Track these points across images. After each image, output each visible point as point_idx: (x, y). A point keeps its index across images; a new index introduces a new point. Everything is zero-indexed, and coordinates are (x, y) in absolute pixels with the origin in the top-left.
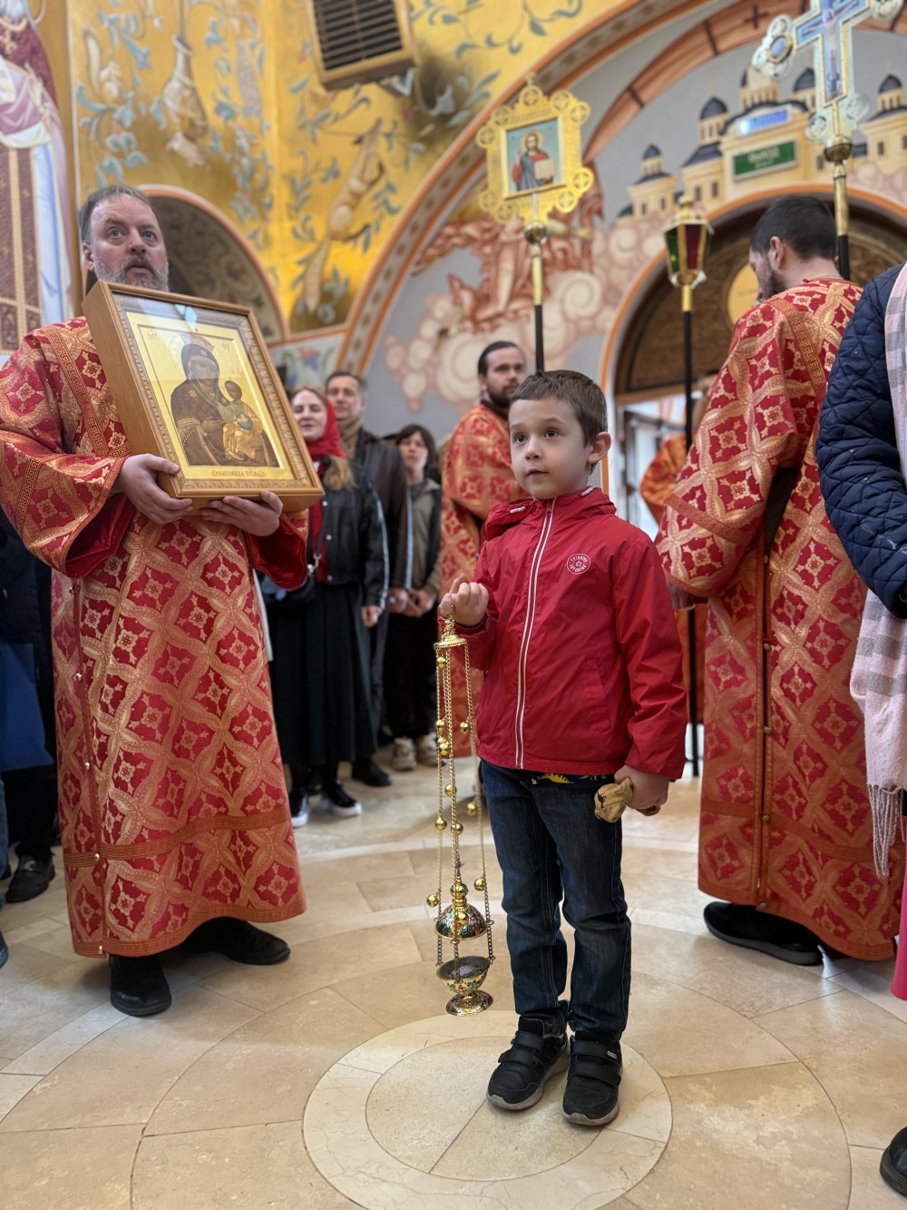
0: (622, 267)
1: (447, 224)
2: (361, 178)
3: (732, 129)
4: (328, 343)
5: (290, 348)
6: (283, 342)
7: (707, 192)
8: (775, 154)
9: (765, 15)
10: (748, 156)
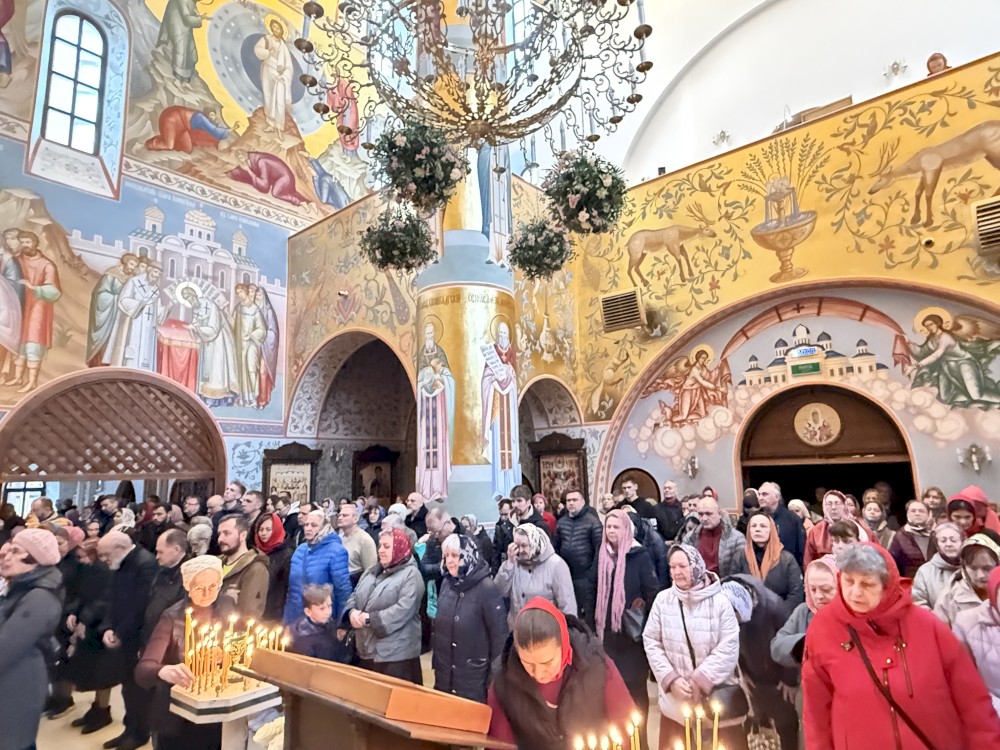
0: (741, 407)
1: (657, 378)
2: (619, 359)
3: (790, 353)
4: (603, 427)
5: (584, 428)
6: (581, 425)
7: (780, 379)
8: (811, 367)
9: (803, 307)
10: (798, 366)
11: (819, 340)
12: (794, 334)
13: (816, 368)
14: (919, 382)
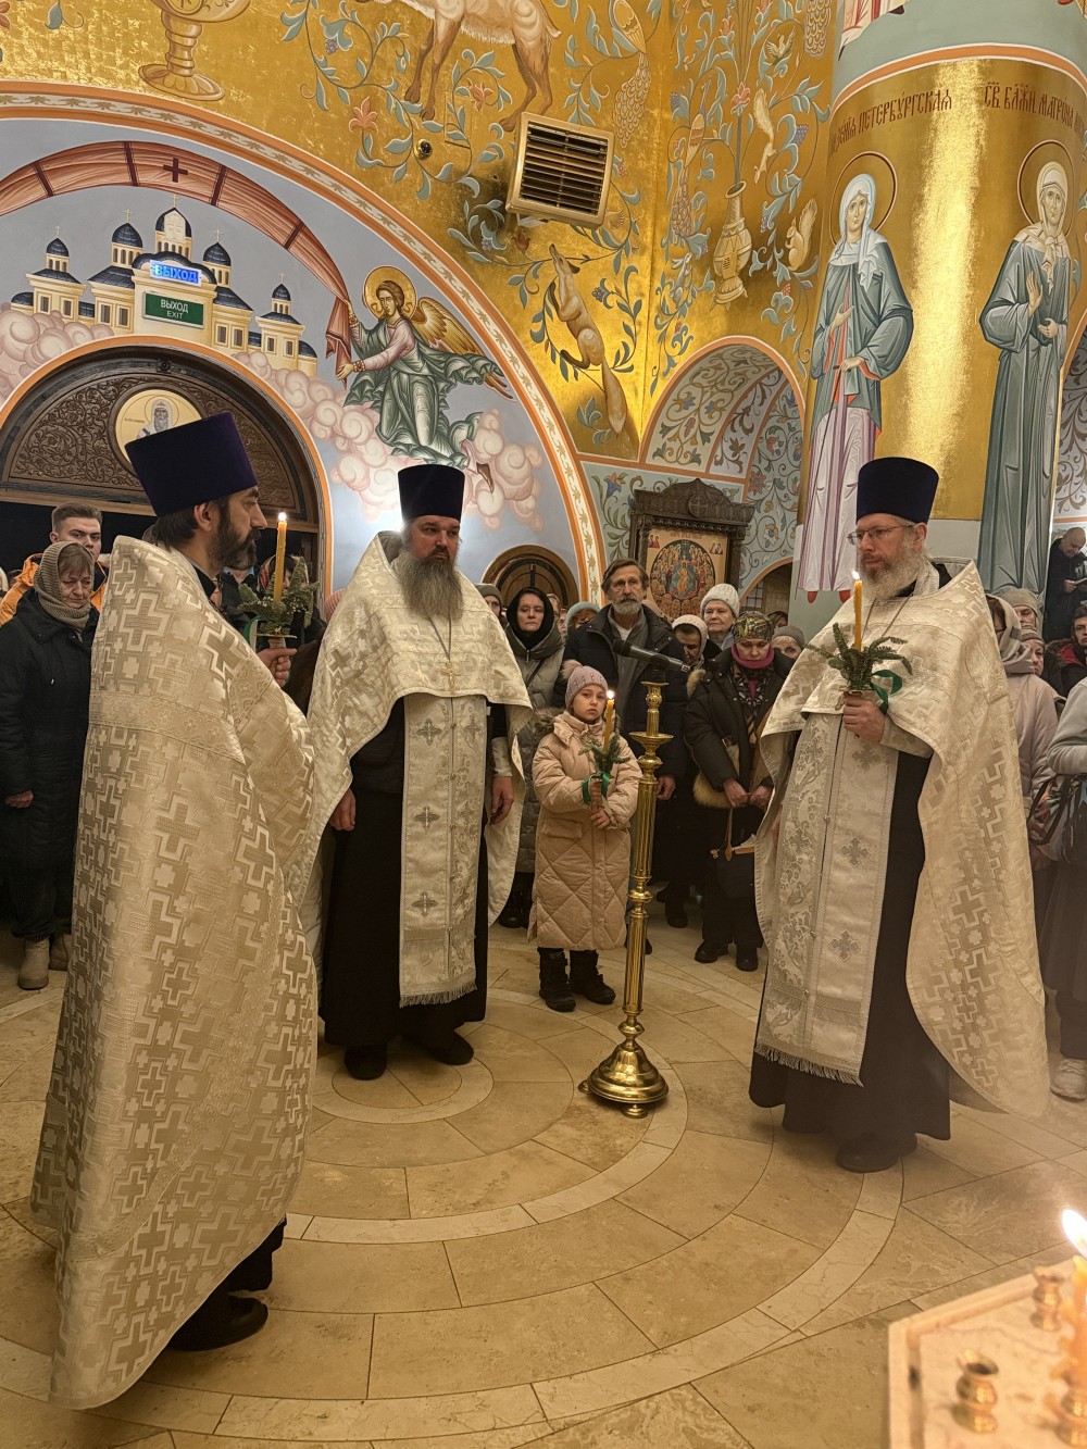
3: (144, 265)
7: (115, 316)
8: (184, 309)
9: (185, 173)
10: (160, 298)
11: (206, 258)
12: (160, 226)
13: (194, 314)
14: (356, 395)
